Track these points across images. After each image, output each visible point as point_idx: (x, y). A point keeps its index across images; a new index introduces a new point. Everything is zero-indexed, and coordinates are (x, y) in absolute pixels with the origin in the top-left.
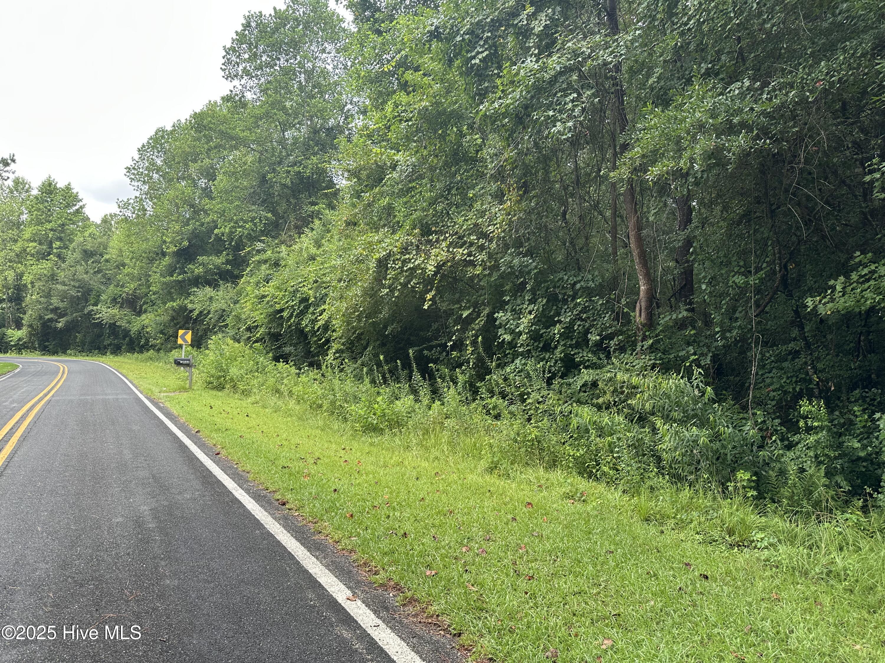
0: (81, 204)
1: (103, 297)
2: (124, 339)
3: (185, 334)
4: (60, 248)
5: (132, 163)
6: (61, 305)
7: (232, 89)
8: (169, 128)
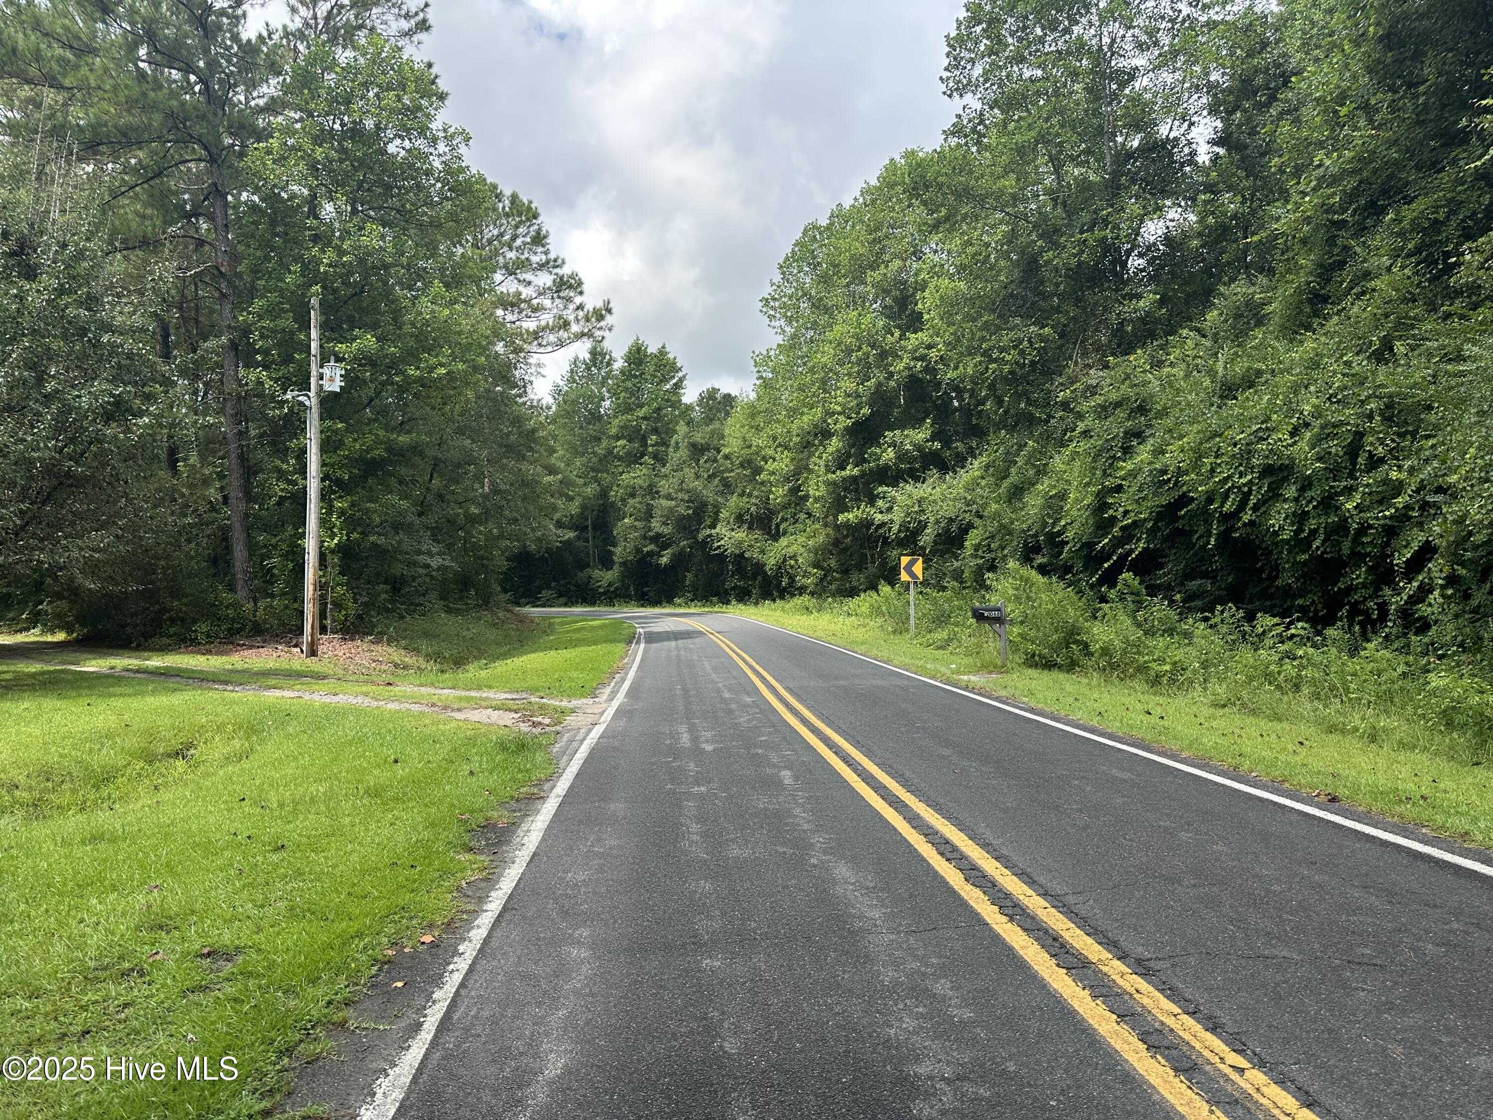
0: (680, 374)
1: (724, 514)
2: (755, 579)
3: (912, 563)
4: (656, 444)
5: (770, 290)
6: (666, 530)
7: (962, 113)
8: (824, 222)
